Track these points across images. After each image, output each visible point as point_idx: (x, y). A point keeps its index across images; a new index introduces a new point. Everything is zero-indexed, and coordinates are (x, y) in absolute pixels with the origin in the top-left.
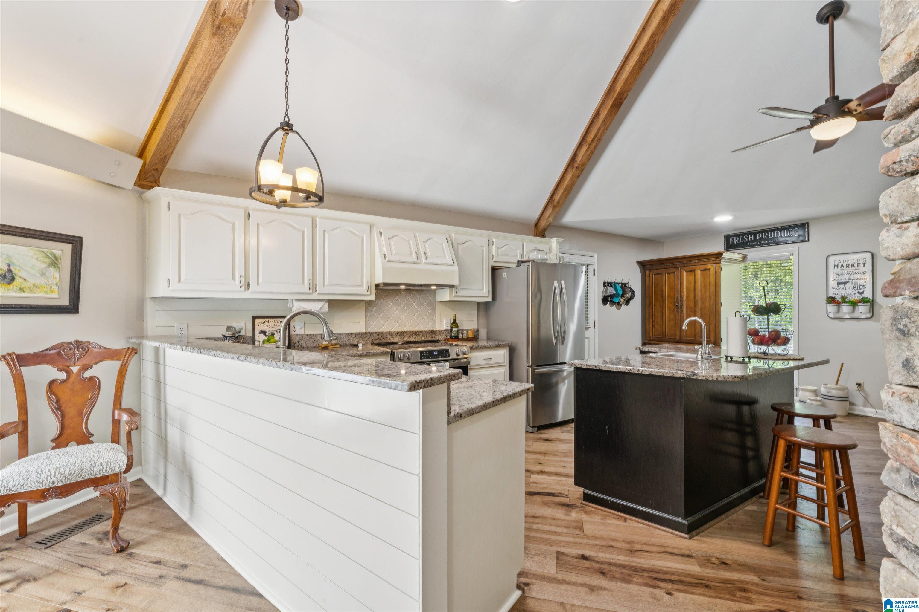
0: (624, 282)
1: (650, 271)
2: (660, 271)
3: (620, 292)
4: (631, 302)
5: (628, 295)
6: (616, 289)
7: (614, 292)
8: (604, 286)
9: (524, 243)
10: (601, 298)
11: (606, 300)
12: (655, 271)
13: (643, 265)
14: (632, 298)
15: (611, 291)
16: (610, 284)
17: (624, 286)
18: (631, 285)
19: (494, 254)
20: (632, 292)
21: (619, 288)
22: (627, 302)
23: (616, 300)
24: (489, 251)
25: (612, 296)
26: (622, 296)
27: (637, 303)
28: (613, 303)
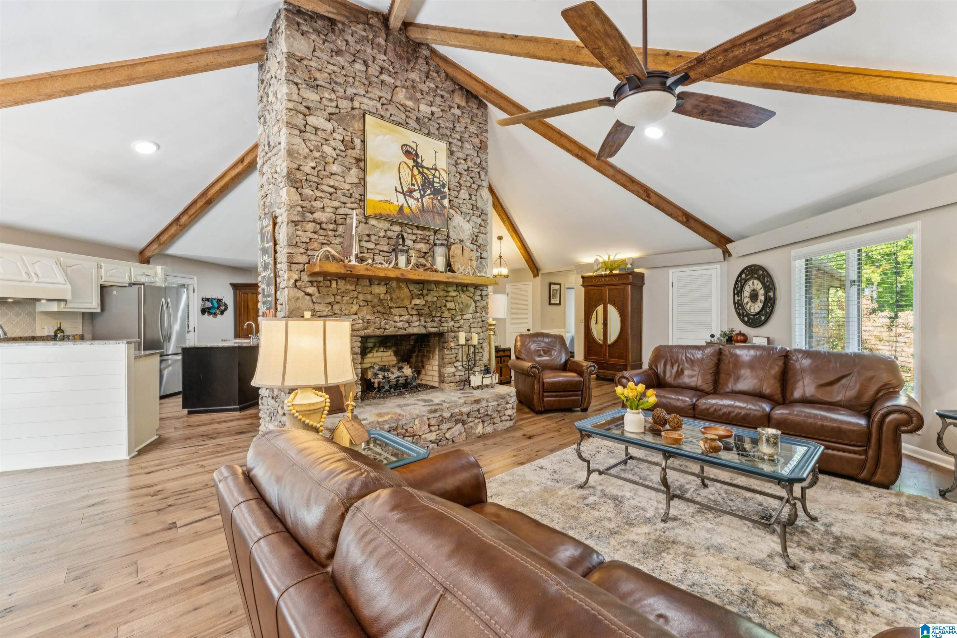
0: (219, 298)
1: (240, 290)
2: (247, 292)
3: (216, 305)
4: (225, 313)
5: (223, 308)
6: (212, 303)
7: (211, 305)
8: (203, 300)
9: (132, 269)
10: (200, 310)
11: (203, 311)
12: (243, 291)
13: (236, 287)
14: (226, 309)
15: (209, 304)
16: (208, 300)
17: (219, 301)
18: (225, 300)
19: (103, 275)
20: (226, 306)
21: (214, 302)
22: (222, 313)
23: (213, 311)
24: (98, 272)
25: (209, 308)
26: (218, 308)
27: (230, 314)
28: (210, 313)
